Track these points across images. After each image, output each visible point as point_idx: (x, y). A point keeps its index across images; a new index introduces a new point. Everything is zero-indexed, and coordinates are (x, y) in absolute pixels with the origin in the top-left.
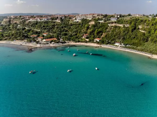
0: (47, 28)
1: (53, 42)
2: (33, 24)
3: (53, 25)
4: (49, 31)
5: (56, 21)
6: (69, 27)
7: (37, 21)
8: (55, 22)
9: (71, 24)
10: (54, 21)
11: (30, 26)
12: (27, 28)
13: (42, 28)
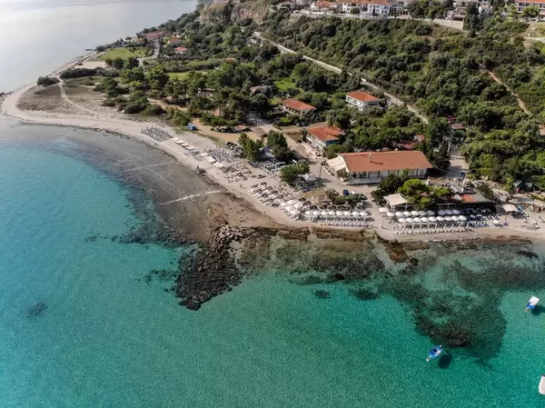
0: (382, 58)
1: (404, 193)
2: (313, 34)
3: (418, 47)
4: (388, 78)
5: (437, 21)
6: (518, 70)
7: (338, 15)
8: (429, 31)
9: (538, 52)
10: (427, 21)
11: (300, 40)
12: (284, 50)
13: (351, 56)
